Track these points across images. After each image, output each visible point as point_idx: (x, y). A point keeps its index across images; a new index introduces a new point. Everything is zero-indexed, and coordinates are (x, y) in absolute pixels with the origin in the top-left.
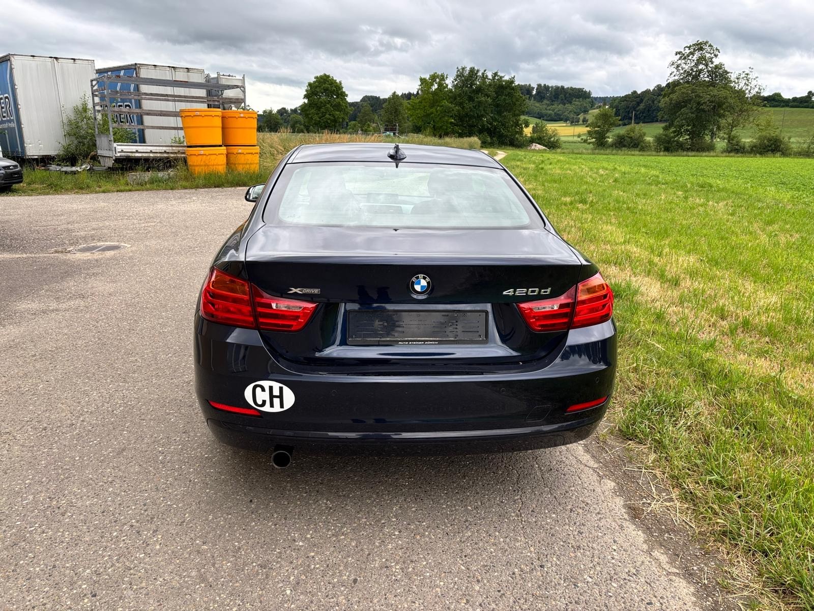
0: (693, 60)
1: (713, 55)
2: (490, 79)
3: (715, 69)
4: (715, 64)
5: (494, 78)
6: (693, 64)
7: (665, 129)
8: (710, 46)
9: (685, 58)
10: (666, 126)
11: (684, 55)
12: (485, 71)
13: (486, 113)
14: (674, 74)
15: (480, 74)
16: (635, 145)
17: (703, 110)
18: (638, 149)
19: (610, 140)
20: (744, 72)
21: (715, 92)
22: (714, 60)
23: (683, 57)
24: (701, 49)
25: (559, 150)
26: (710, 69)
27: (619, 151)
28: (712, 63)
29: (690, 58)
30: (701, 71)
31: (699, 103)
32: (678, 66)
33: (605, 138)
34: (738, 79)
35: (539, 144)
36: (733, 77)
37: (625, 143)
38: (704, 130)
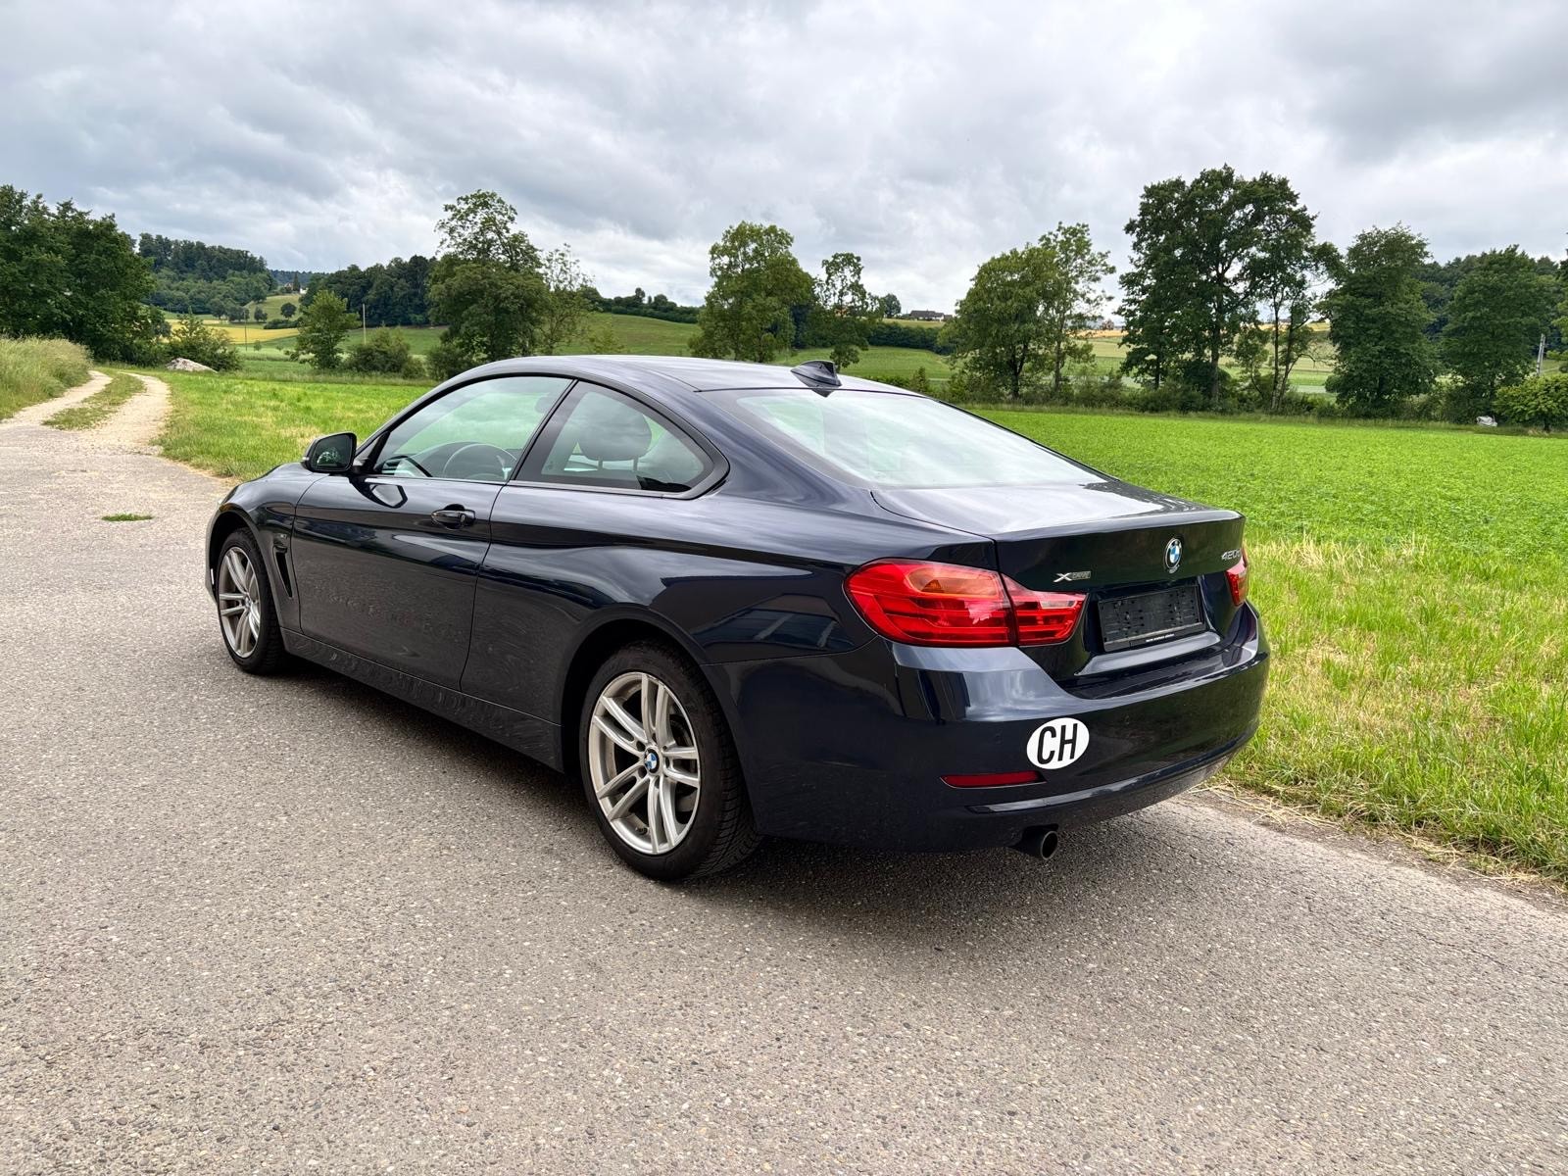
0: (476, 223)
1: (506, 218)
2: (53, 215)
3: (515, 241)
4: (512, 232)
5: (63, 214)
6: (477, 230)
7: (446, 338)
8: (500, 201)
9: (461, 218)
10: (446, 335)
11: (459, 211)
12: (39, 197)
13: (56, 289)
14: (447, 243)
15: (26, 202)
16: (394, 366)
17: (506, 311)
18: (401, 374)
19: (345, 356)
20: (557, 251)
21: (520, 281)
22: (509, 225)
23: (462, 217)
24: (485, 205)
25: (239, 374)
26: (506, 241)
27: (367, 378)
28: (508, 232)
29: (470, 217)
30: (490, 242)
31: (497, 298)
32: (452, 230)
33: (334, 352)
34: (549, 260)
35: (192, 359)
36: (542, 256)
37: (375, 362)
38: (512, 344)
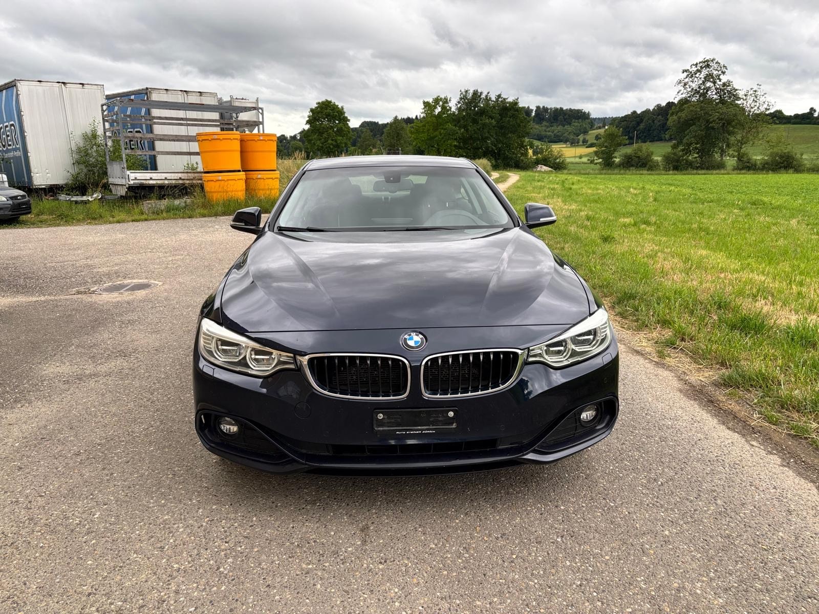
0: (700, 78)
1: (720, 72)
2: (493, 101)
3: (724, 86)
4: (723, 81)
5: (497, 100)
6: (700, 82)
7: (674, 147)
8: (717, 63)
10: (674, 144)
11: (691, 72)
12: (488, 93)
13: (491, 135)
14: (682, 92)
15: (483, 96)
16: (643, 164)
17: (713, 128)
18: (647, 168)
19: (617, 160)
20: (752, 89)
21: (725, 110)
22: (721, 77)
23: (691, 75)
24: (708, 66)
25: (565, 171)
26: (718, 87)
27: (627, 171)
28: (720, 81)
29: (697, 75)
30: (708, 89)
31: (708, 121)
32: (685, 84)
33: (612, 158)
34: (746, 95)
35: (545, 165)
36: (741, 94)
37: (633, 163)
38: (714, 147)
